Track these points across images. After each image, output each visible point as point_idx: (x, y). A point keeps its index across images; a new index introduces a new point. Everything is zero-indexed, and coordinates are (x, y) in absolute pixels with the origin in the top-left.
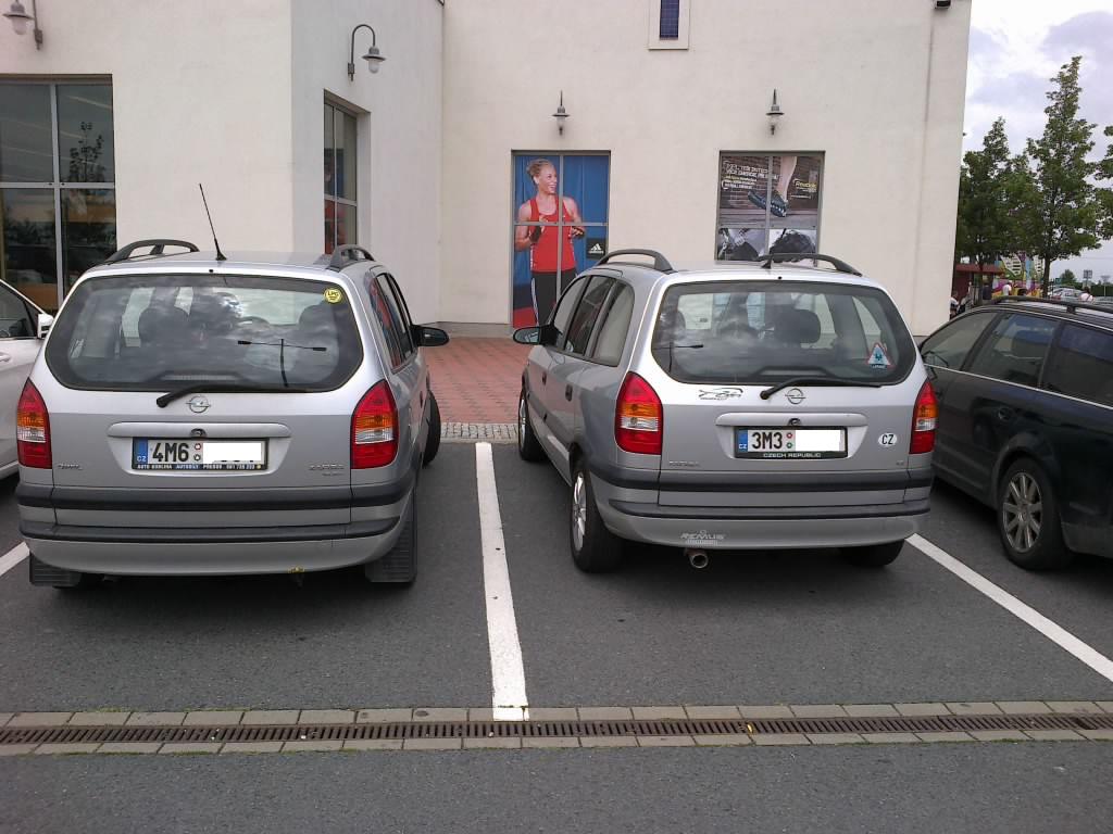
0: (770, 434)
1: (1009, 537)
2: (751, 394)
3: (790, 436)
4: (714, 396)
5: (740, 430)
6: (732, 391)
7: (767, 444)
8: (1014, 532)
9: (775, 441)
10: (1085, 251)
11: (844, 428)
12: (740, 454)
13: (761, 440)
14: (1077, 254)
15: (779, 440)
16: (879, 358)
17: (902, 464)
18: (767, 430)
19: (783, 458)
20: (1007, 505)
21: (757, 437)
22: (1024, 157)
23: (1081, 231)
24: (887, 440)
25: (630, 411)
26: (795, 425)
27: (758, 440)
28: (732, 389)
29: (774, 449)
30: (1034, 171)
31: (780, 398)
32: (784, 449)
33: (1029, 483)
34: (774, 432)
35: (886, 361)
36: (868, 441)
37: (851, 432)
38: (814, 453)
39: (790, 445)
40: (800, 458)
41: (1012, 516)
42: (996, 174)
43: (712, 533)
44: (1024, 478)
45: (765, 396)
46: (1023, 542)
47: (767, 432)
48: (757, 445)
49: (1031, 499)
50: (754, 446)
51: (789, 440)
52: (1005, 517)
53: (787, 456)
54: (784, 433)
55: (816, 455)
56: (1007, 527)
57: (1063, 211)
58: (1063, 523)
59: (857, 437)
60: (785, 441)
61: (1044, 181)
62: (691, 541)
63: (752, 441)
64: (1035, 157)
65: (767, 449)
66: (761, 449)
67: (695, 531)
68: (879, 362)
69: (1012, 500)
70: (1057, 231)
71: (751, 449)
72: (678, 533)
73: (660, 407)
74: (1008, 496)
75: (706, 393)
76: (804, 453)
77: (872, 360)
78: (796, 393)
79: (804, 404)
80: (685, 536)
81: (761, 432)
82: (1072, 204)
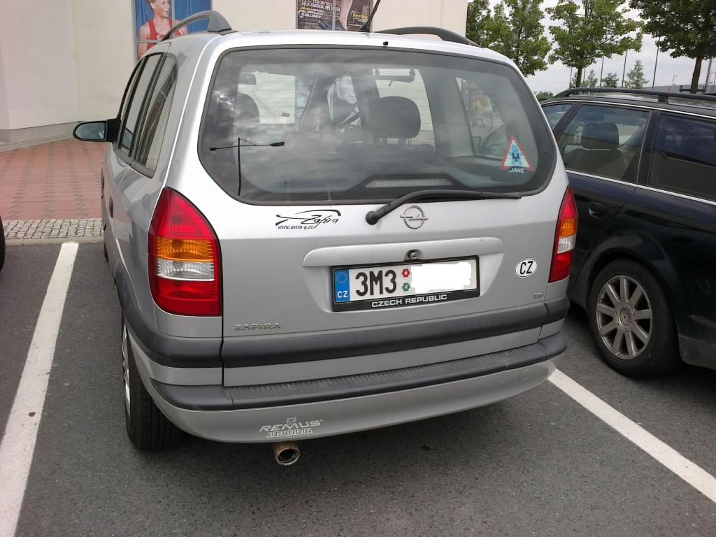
0: (380, 273)
1: (605, 340)
2: (353, 216)
3: (406, 274)
4: (298, 223)
5: (338, 272)
6: (324, 215)
7: (376, 288)
8: (612, 335)
9: (387, 282)
10: (537, 72)
11: (476, 258)
12: (340, 306)
13: (368, 283)
14: (533, 74)
15: (393, 281)
16: (516, 158)
17: (541, 295)
18: (375, 270)
19: (399, 305)
20: (602, 307)
21: (362, 278)
22: (502, 5)
23: (536, 58)
24: (525, 268)
25: (171, 250)
26: (414, 258)
27: (364, 283)
28: (324, 211)
29: (386, 295)
30: (507, 16)
31: (393, 222)
32: (399, 292)
33: (632, 288)
34: (385, 270)
35: (524, 162)
36: (505, 272)
37: (484, 262)
38: (437, 295)
39: (406, 287)
40: (421, 303)
41: (607, 319)
42: (481, 19)
43: (303, 419)
44: (625, 281)
45: (372, 219)
46: (624, 348)
47: (376, 271)
48: (362, 290)
49: (634, 303)
50: (358, 292)
51: (406, 280)
52: (599, 319)
53: (403, 301)
54: (398, 270)
55: (441, 297)
56: (603, 329)
57: (526, 44)
58: (680, 336)
59: (490, 266)
60: (400, 281)
61: (514, 22)
62: (274, 433)
63: (355, 284)
64: (508, 6)
65: (377, 295)
66: (368, 297)
67: (280, 421)
68: (517, 164)
69: (608, 301)
70: (521, 57)
71: (354, 297)
72: (255, 426)
73: (216, 244)
74: (602, 297)
75: (287, 219)
76: (425, 296)
77: (509, 162)
78: (414, 213)
79: (426, 227)
80: (265, 428)
81: (367, 271)
82: (531, 38)
